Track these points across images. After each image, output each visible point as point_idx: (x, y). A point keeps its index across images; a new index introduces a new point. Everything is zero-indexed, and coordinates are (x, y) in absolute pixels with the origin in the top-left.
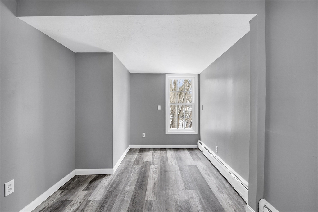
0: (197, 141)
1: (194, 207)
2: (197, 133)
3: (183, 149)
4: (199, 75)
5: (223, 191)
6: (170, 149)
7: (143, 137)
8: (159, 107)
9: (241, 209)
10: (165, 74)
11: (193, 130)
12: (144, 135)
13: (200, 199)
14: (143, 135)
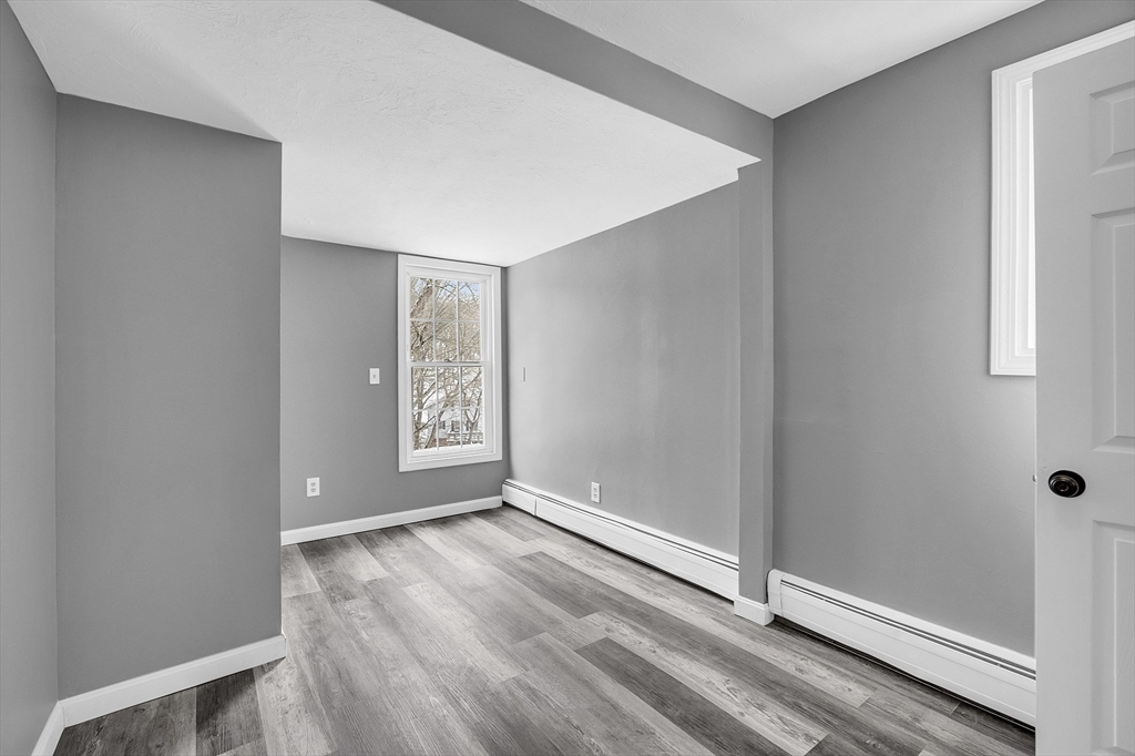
0: (503, 482)
1: (636, 647)
2: (499, 457)
3: (463, 516)
4: (505, 270)
5: (659, 591)
6: (420, 524)
7: (310, 494)
8: (375, 376)
9: (723, 613)
10: (396, 254)
11: (486, 449)
12: (313, 487)
13: (631, 626)
14: (309, 488)
